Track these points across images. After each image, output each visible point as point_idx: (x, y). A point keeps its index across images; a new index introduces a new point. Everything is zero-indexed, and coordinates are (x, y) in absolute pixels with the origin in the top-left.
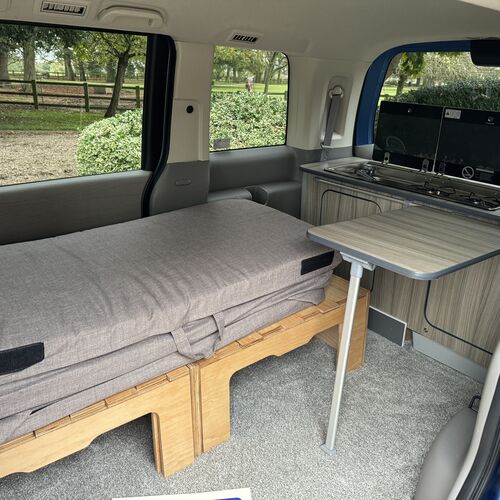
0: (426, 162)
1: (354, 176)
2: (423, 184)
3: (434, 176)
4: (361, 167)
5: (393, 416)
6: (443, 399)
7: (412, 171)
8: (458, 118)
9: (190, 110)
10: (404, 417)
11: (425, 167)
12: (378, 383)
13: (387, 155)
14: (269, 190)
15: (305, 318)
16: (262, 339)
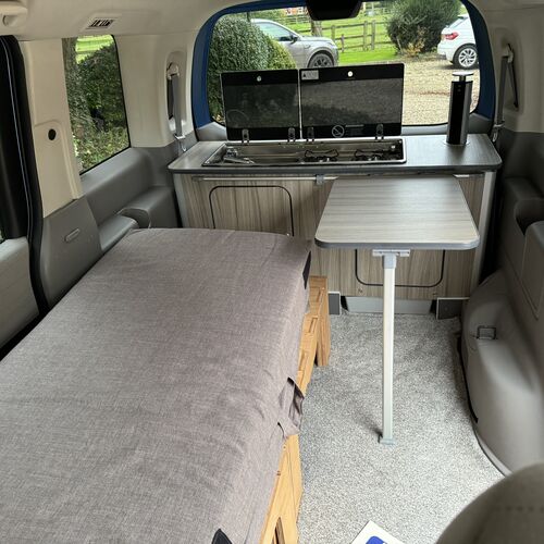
0: (291, 131)
1: (222, 164)
3: (305, 143)
8: (317, 78)
9: (52, 135)
11: (292, 136)
13: (245, 132)
14: (145, 207)
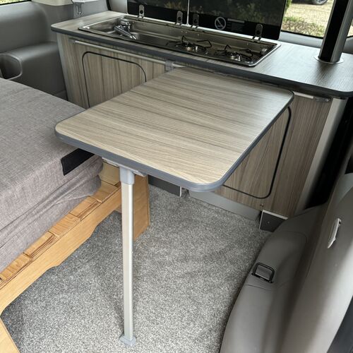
0: (180, 14)
2: (180, 38)
3: (189, 29)
4: (118, 22)
5: (183, 277)
6: (221, 245)
7: (167, 25)
10: (192, 275)
11: (179, 19)
12: (165, 242)
13: (142, 8)
14: (21, 57)
15: (80, 216)
16: (31, 262)
